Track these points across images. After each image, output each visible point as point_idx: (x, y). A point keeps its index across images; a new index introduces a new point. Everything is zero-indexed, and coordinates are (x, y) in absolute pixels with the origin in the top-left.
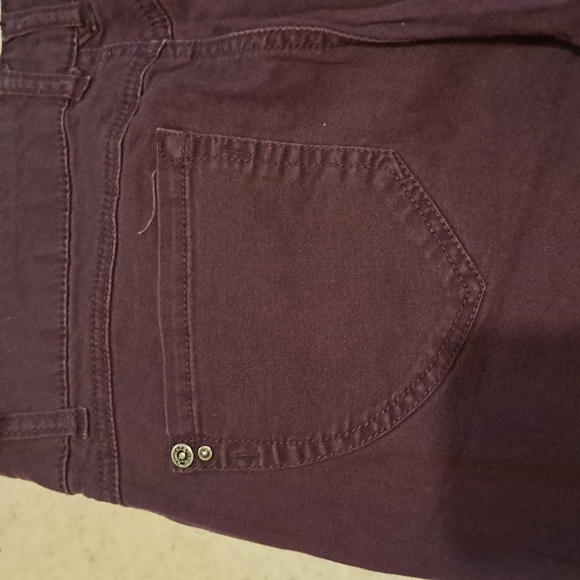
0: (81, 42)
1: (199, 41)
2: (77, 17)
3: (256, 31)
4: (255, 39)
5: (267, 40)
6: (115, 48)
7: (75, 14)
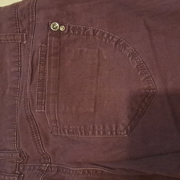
0: (20, 162)
1: (59, 166)
2: (18, 155)
3: (79, 169)
4: (78, 172)
5: (83, 172)
6: (32, 165)
7: (18, 154)
